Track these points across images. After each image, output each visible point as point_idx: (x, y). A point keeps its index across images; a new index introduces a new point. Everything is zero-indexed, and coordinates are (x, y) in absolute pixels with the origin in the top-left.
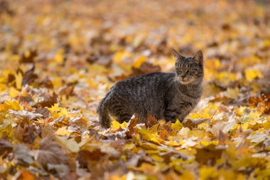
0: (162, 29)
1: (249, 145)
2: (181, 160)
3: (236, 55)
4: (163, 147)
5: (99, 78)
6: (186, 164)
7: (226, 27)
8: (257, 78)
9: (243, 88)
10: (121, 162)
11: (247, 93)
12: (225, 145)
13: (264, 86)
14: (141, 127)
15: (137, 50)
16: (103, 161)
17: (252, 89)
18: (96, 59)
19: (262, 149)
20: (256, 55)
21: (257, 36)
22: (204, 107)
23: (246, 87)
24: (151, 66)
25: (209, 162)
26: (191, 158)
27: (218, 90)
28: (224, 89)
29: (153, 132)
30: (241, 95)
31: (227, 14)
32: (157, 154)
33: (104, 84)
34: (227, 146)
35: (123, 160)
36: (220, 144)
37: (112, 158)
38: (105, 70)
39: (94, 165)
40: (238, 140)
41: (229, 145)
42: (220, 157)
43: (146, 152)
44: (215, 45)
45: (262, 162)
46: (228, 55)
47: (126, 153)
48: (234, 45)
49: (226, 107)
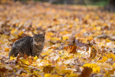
0: (30, 21)
1: (64, 65)
2: (37, 71)
3: (59, 31)
4: (30, 67)
5: (5, 40)
6: (39, 73)
7: (55, 20)
8: (67, 39)
9: (62, 43)
10: (14, 72)
11: (63, 45)
12: (55, 65)
13: (70, 43)
14: (22, 59)
15: (20, 29)
16: (6, 72)
17: (65, 44)
18: (4, 33)
19: (69, 66)
20: (67, 31)
21: (67, 23)
22: (47, 51)
23: (63, 43)
24: (26, 35)
25: (48, 72)
26: (41, 70)
27: (52, 44)
28: (54, 44)
29: (27, 61)
30: (61, 46)
31: (55, 15)
32: (28, 69)
33: (7, 42)
34: (55, 66)
35: (15, 72)
36: (53, 65)
37: (10, 71)
38: (8, 37)
39: (3, 74)
40: (60, 63)
41: (56, 65)
42: (52, 70)
43: (24, 68)
44: (51, 27)
45: (69, 71)
46: (56, 31)
47: (15, 69)
48: (58, 27)
49: (55, 51)
